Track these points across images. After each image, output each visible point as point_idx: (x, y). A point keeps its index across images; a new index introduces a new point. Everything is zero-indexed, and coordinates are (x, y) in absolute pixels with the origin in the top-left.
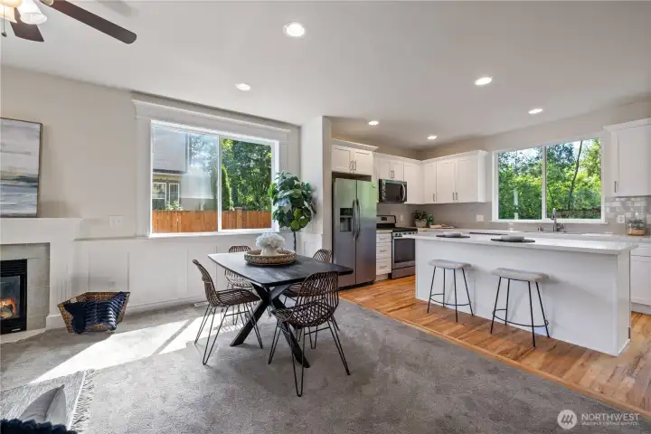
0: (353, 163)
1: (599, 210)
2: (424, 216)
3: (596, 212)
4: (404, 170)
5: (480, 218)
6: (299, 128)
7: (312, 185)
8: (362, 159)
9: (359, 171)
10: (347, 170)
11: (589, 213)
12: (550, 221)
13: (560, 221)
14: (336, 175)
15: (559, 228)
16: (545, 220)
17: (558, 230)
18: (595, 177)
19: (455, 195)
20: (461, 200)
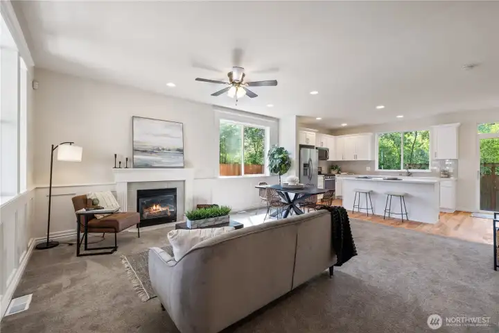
0: (308, 139)
1: (428, 165)
2: (336, 167)
3: (426, 165)
4: (328, 142)
5: (368, 169)
6: (278, 120)
7: (289, 151)
8: (311, 137)
9: (310, 144)
10: (304, 143)
11: (423, 166)
12: (405, 170)
13: (410, 171)
14: (301, 146)
15: (409, 174)
16: (402, 170)
17: (409, 175)
18: (426, 140)
19: (356, 156)
20: (358, 159)
